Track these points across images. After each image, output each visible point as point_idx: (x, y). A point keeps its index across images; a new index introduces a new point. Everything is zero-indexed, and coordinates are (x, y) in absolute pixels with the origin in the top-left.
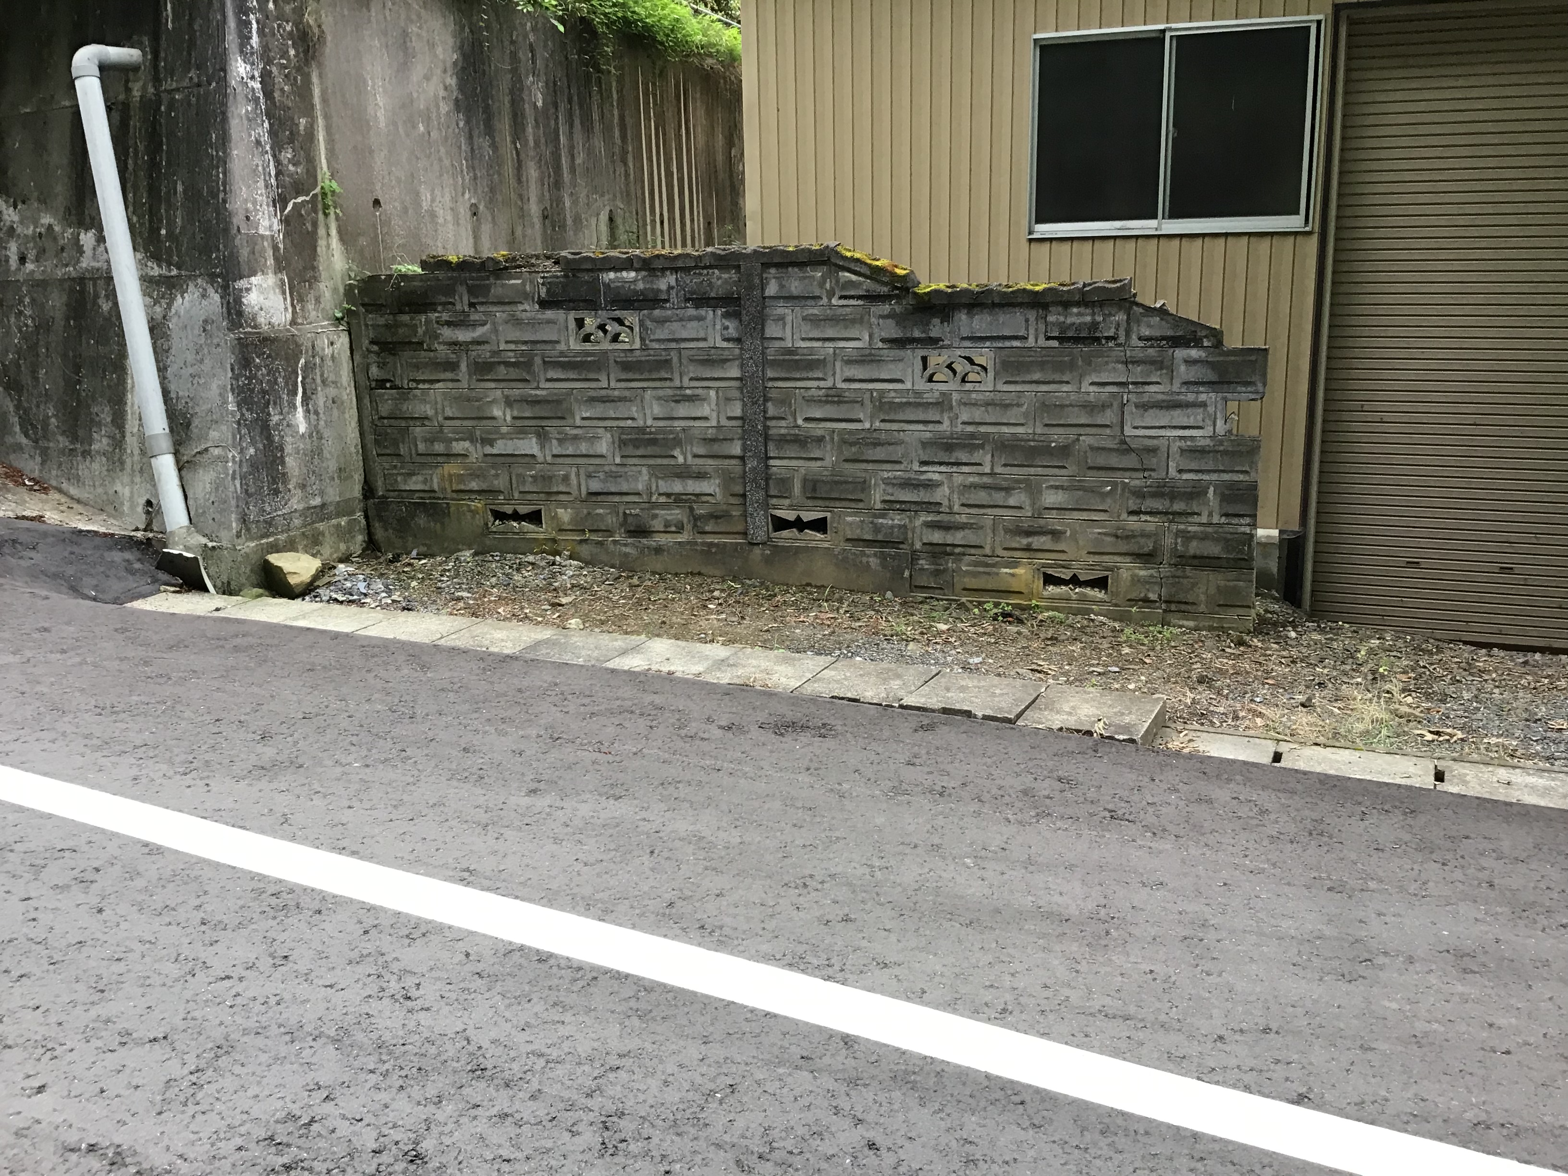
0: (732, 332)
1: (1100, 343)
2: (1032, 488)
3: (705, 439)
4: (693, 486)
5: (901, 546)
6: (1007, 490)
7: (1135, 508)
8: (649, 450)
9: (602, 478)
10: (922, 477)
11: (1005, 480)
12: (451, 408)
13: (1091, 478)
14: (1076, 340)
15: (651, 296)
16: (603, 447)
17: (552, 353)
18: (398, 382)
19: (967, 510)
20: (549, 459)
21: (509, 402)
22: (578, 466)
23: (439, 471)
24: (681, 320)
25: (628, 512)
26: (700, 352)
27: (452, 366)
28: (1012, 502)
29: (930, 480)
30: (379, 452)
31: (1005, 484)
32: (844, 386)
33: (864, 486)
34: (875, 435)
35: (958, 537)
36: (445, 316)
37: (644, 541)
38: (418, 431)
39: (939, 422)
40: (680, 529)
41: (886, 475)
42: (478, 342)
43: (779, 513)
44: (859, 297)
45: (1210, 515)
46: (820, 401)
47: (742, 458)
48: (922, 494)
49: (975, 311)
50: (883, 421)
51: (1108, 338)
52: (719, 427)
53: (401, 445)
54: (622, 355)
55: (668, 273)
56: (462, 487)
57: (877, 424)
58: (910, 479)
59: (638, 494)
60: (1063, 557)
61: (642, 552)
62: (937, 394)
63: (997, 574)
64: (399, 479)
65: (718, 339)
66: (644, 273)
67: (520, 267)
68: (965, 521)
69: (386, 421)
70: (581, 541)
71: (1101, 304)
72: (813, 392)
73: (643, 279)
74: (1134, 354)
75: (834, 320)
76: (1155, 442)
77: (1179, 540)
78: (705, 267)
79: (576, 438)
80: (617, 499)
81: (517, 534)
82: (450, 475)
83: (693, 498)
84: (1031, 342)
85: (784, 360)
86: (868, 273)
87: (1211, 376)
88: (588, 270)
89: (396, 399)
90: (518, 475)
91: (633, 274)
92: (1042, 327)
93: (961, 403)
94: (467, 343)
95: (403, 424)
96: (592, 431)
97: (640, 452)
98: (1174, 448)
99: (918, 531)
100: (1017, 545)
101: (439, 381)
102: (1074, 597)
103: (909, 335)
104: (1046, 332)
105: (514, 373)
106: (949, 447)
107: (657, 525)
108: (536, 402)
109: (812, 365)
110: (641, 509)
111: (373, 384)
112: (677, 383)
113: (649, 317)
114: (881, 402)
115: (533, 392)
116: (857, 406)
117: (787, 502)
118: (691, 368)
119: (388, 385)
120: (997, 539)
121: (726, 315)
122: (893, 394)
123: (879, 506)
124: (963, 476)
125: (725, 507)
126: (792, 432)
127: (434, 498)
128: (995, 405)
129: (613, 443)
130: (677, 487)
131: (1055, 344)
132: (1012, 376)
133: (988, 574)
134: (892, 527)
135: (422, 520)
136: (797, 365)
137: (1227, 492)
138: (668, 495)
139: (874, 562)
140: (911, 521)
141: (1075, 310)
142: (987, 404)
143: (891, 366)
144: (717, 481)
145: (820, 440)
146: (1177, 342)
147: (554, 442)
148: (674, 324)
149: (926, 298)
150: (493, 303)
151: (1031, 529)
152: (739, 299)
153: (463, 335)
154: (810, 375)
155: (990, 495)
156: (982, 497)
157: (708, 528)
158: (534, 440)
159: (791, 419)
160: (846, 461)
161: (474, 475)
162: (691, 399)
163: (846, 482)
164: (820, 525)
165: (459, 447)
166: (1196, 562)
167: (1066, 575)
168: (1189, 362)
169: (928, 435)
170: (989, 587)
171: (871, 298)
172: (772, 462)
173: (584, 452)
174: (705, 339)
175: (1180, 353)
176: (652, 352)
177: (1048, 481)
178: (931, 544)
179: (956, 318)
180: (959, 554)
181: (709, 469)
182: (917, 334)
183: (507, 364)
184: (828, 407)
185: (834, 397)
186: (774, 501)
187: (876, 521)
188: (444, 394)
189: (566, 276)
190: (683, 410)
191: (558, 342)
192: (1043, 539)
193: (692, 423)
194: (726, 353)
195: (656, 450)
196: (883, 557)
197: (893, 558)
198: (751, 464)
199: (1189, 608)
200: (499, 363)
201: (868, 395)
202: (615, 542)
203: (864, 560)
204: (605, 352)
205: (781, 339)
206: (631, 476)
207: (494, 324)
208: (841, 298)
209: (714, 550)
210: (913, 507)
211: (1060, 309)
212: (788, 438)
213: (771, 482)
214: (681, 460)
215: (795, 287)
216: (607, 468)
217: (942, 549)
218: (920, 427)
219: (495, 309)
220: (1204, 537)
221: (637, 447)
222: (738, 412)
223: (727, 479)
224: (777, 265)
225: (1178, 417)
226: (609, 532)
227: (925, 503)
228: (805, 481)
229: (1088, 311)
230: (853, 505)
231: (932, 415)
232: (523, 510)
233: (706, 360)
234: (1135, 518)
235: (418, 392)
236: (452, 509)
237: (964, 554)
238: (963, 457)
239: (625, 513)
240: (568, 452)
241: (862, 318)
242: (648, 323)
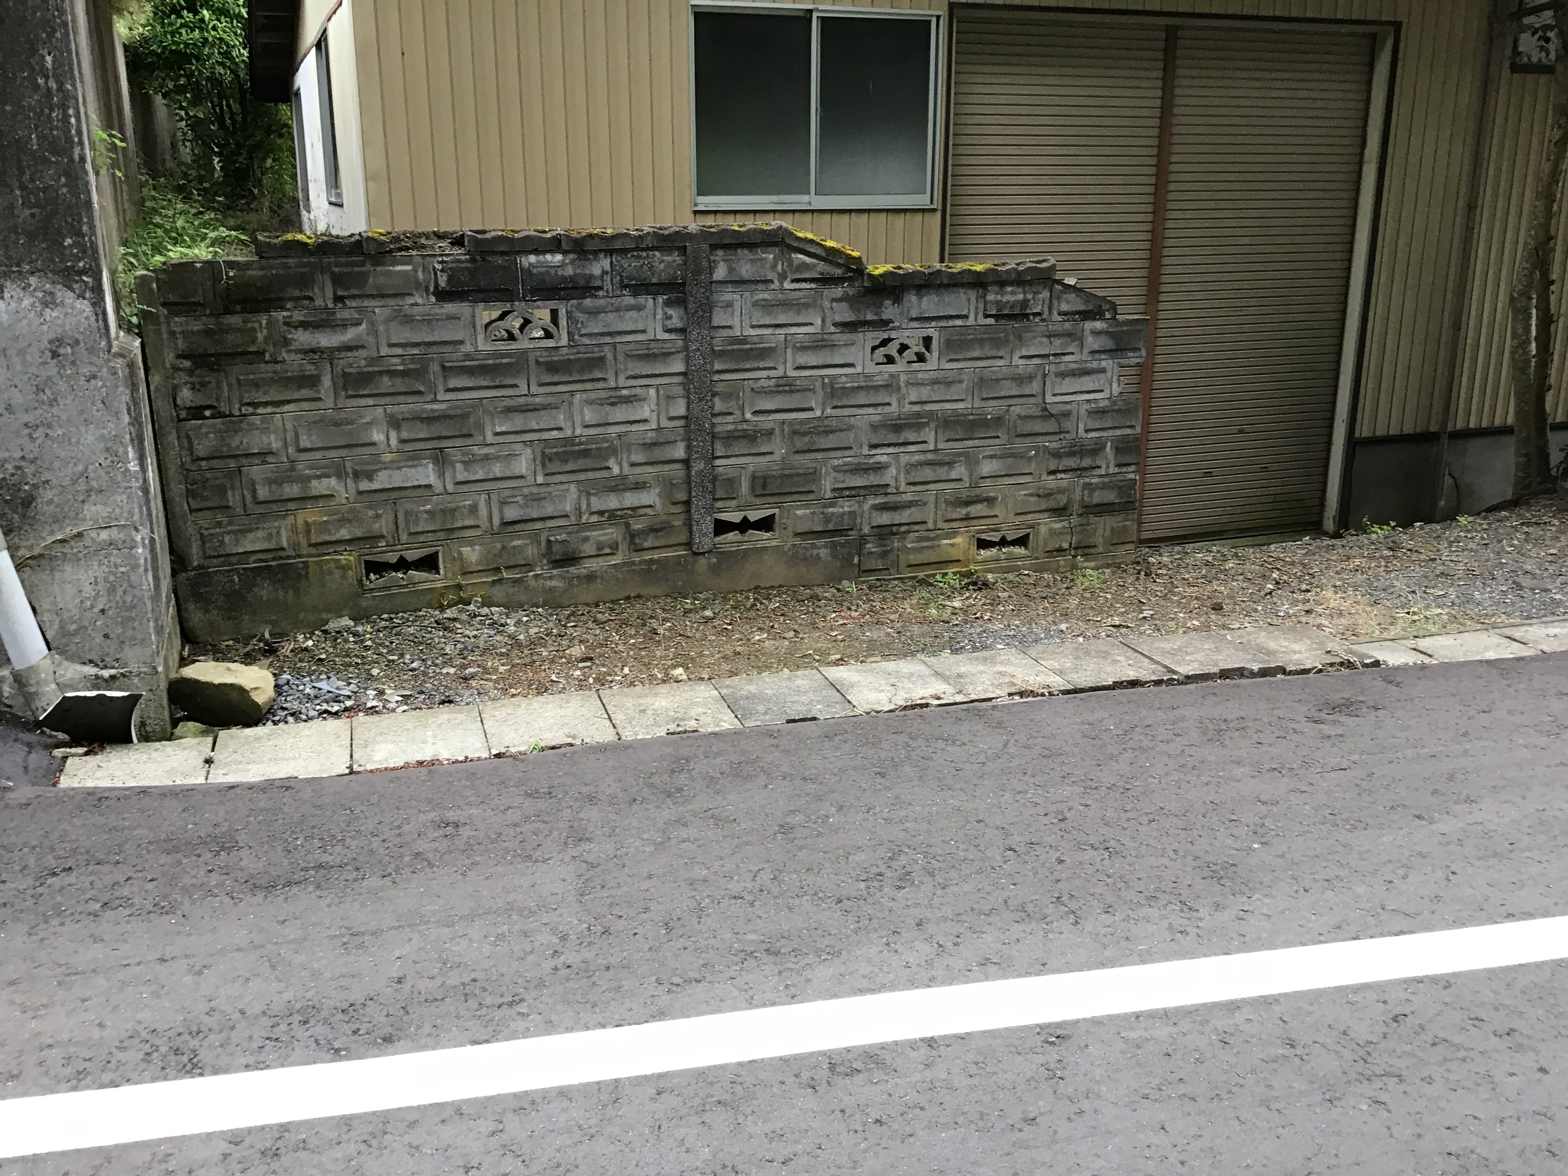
0: (676, 321)
1: (1028, 320)
2: (971, 460)
3: (644, 444)
4: (631, 499)
5: (850, 533)
6: (950, 464)
7: (1053, 468)
8: (581, 463)
9: (521, 502)
10: (871, 461)
11: (947, 455)
12: (310, 435)
13: (1020, 445)
14: (1011, 317)
15: (582, 282)
16: (523, 465)
17: (455, 357)
18: (225, 409)
19: (913, 488)
20: (450, 488)
21: (395, 423)
22: (489, 493)
23: (290, 520)
24: (617, 310)
25: (552, 539)
26: (638, 346)
27: (312, 381)
28: (954, 475)
29: (879, 463)
30: (194, 505)
31: (947, 459)
32: (795, 374)
33: (813, 476)
34: (826, 422)
35: (904, 516)
36: (298, 316)
37: (572, 569)
38: (256, 472)
39: (889, 404)
40: (614, 547)
41: (836, 462)
42: (348, 348)
43: (723, 516)
44: (812, 280)
45: (1108, 467)
46: (771, 392)
47: (686, 462)
48: (872, 477)
49: (924, 291)
50: (834, 408)
51: (1036, 315)
52: (659, 429)
53: (230, 493)
54: (546, 354)
55: (602, 256)
56: (328, 538)
57: (829, 411)
58: (859, 463)
59: (567, 516)
60: (995, 521)
61: (570, 584)
62: (886, 377)
63: (939, 546)
64: (227, 539)
65: (659, 329)
66: (572, 256)
67: (407, 249)
68: (911, 499)
69: (204, 463)
70: (494, 582)
71: (1030, 283)
72: (764, 383)
73: (572, 262)
74: (1055, 328)
75: (786, 305)
76: (1068, 407)
77: (1086, 492)
78: (647, 249)
79: (486, 457)
80: (539, 525)
81: (405, 586)
82: (307, 524)
83: (629, 512)
84: (971, 321)
85: (733, 350)
86: (824, 254)
87: (1109, 344)
88: (503, 253)
89: (220, 431)
90: (407, 514)
91: (559, 257)
92: (981, 306)
93: (908, 384)
94: (333, 350)
95: (233, 464)
96: (506, 447)
97: (569, 467)
98: (1083, 411)
99: (866, 515)
100: (958, 517)
101: (288, 402)
102: (1003, 557)
103: (862, 318)
104: (985, 310)
105: (399, 384)
106: (897, 428)
107: (589, 549)
108: (430, 419)
109: (764, 353)
110: (568, 533)
111: (183, 414)
112: (612, 384)
113: (578, 307)
114: (832, 388)
115: (429, 407)
116: (810, 394)
117: (733, 503)
118: (630, 365)
119: (207, 413)
120: (940, 513)
121: (668, 303)
122: (844, 379)
123: (829, 495)
124: (911, 455)
125: (664, 518)
126: (740, 427)
127: (281, 558)
128: (940, 383)
129: (534, 460)
130: (612, 502)
131: (991, 321)
132: (956, 353)
133: (932, 547)
134: (843, 514)
135: (265, 591)
136: (747, 355)
137: (1120, 446)
138: (601, 513)
139: (824, 553)
140: (860, 506)
141: (1009, 289)
142: (935, 382)
143: (843, 350)
144: (657, 491)
145: (770, 433)
146: (1086, 315)
147: (459, 467)
148: (610, 315)
149: (882, 280)
150: (372, 296)
151: (969, 499)
152: (683, 284)
153: (326, 340)
154: (761, 365)
155: (935, 471)
156: (927, 473)
157: (646, 545)
158: (431, 465)
159: (738, 413)
160: (798, 452)
161: (343, 521)
162: (628, 400)
163: (798, 475)
164: (766, 524)
165: (319, 487)
166: (1096, 510)
167: (995, 537)
168: (1096, 333)
169: (877, 418)
170: (932, 560)
171: (825, 281)
172: (718, 462)
173: (499, 475)
174: (644, 331)
175: (1088, 325)
176: (582, 349)
177: (984, 451)
178: (879, 527)
179: (905, 299)
180: (904, 532)
181: (648, 478)
182: (870, 317)
183: (392, 373)
184: (779, 397)
185: (786, 386)
186: (719, 504)
187: (826, 511)
188: (296, 418)
189: (473, 260)
190: (620, 413)
191: (461, 342)
192: (979, 507)
193: (628, 428)
194: (669, 345)
195: (589, 463)
196: (833, 546)
197: (843, 545)
198: (698, 466)
199: (1092, 551)
200: (381, 373)
201: (818, 384)
202: (536, 576)
203: (815, 552)
204: (524, 352)
205: (730, 327)
206: (558, 496)
207: (372, 323)
208: (793, 281)
209: (654, 567)
210: (862, 492)
211: (996, 288)
212: (736, 434)
213: (717, 483)
214: (616, 470)
215: (746, 270)
216: (526, 491)
217: (888, 530)
218: (871, 410)
219: (373, 303)
220: (1103, 487)
221: (565, 461)
222: (681, 411)
223: (668, 485)
224: (725, 247)
225: (1087, 383)
226: (528, 566)
227: (872, 486)
228: (754, 478)
229: (1020, 290)
230: (803, 497)
231: (882, 398)
232: (412, 555)
233: (648, 356)
234: (1053, 477)
235: (256, 420)
236: (312, 568)
237: (909, 532)
238: (911, 436)
239: (549, 541)
240: (478, 477)
241: (815, 301)
242: (579, 315)
